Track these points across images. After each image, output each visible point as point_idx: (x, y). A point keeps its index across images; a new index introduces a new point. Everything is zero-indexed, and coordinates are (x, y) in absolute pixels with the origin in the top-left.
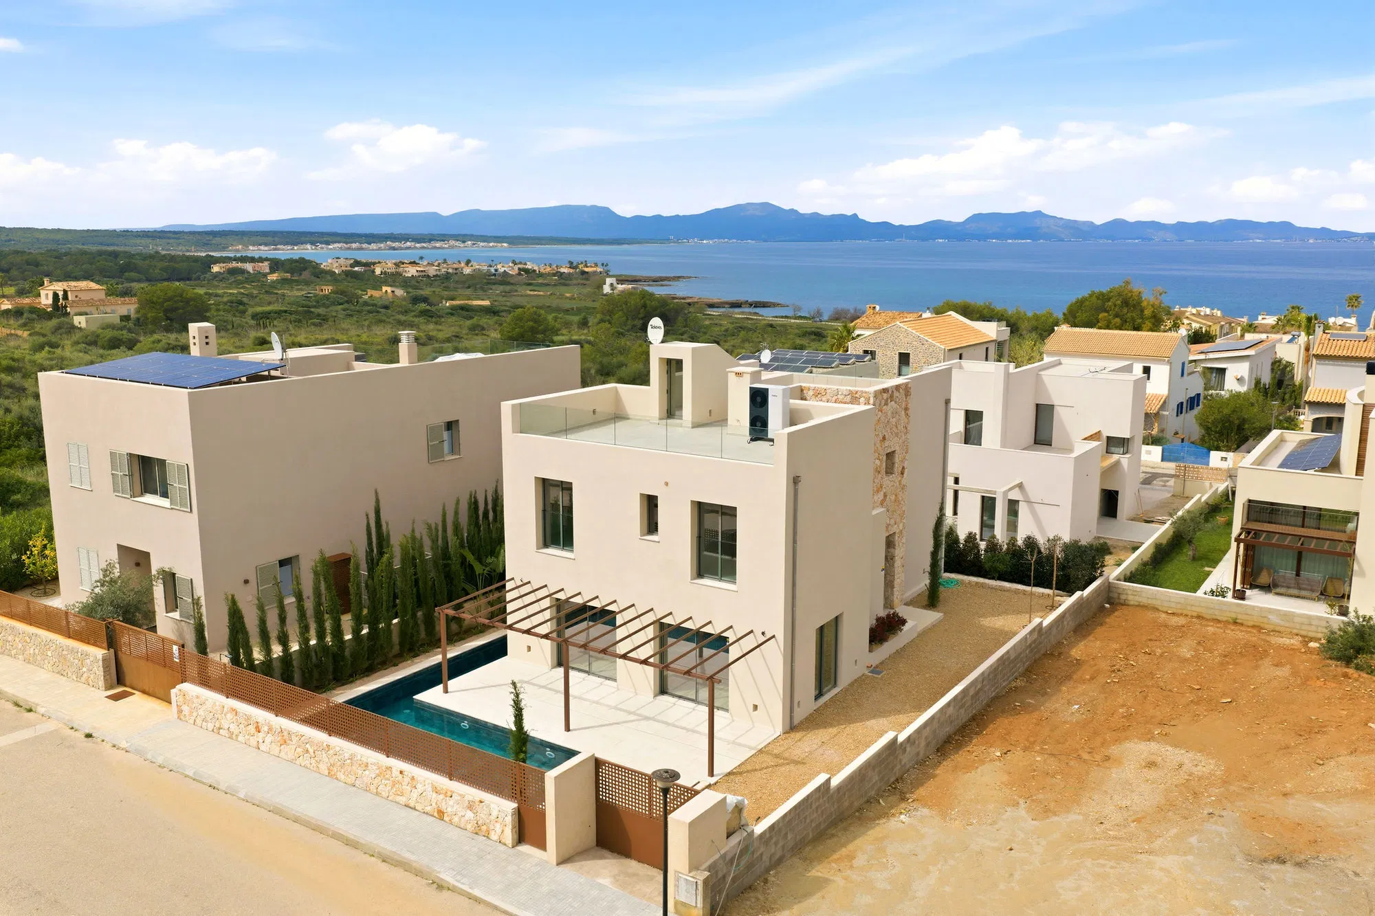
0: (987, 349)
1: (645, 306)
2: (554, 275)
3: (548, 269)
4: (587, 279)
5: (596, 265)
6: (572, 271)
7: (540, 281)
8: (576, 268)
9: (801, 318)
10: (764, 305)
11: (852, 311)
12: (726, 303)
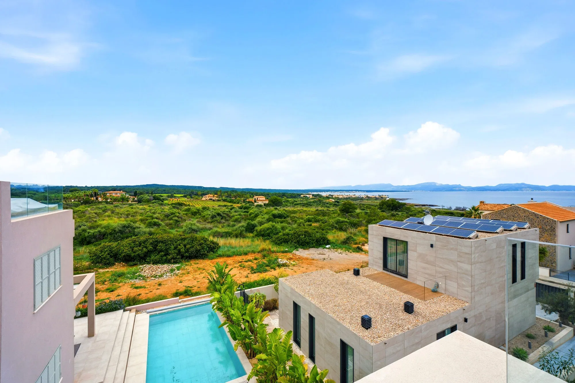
0: (568, 225)
1: (393, 204)
2: (374, 198)
3: (373, 197)
4: (382, 199)
5: (385, 196)
6: (379, 197)
7: (371, 199)
8: (380, 196)
9: (444, 209)
10: (432, 206)
11: (463, 208)
12: (421, 205)
